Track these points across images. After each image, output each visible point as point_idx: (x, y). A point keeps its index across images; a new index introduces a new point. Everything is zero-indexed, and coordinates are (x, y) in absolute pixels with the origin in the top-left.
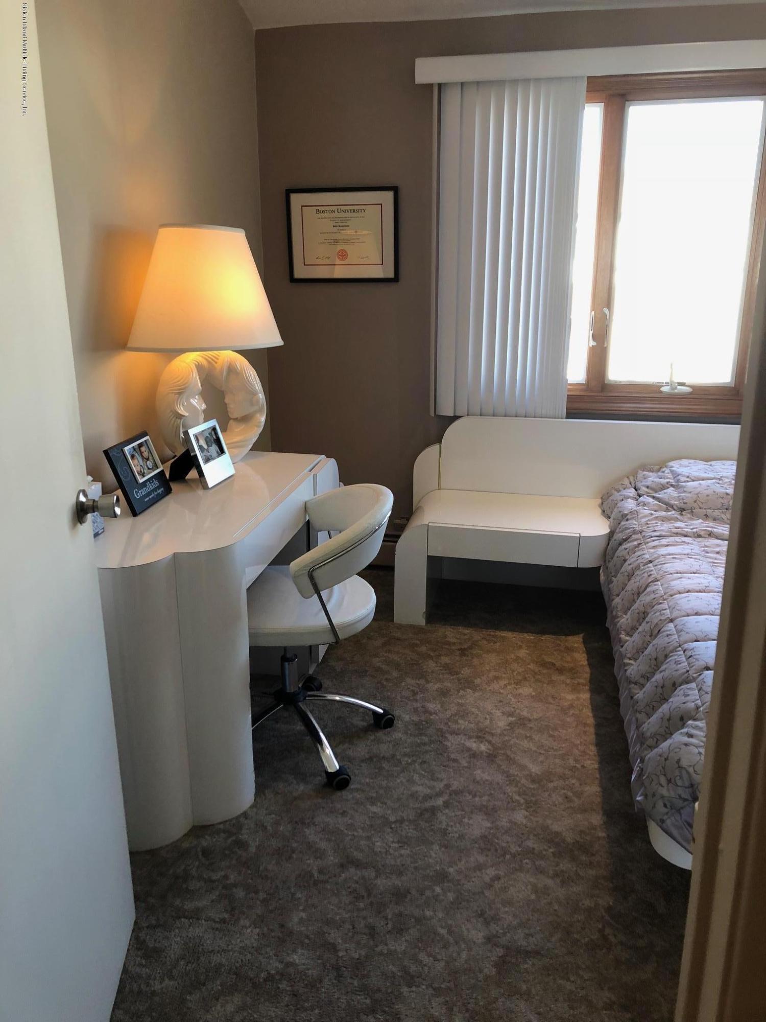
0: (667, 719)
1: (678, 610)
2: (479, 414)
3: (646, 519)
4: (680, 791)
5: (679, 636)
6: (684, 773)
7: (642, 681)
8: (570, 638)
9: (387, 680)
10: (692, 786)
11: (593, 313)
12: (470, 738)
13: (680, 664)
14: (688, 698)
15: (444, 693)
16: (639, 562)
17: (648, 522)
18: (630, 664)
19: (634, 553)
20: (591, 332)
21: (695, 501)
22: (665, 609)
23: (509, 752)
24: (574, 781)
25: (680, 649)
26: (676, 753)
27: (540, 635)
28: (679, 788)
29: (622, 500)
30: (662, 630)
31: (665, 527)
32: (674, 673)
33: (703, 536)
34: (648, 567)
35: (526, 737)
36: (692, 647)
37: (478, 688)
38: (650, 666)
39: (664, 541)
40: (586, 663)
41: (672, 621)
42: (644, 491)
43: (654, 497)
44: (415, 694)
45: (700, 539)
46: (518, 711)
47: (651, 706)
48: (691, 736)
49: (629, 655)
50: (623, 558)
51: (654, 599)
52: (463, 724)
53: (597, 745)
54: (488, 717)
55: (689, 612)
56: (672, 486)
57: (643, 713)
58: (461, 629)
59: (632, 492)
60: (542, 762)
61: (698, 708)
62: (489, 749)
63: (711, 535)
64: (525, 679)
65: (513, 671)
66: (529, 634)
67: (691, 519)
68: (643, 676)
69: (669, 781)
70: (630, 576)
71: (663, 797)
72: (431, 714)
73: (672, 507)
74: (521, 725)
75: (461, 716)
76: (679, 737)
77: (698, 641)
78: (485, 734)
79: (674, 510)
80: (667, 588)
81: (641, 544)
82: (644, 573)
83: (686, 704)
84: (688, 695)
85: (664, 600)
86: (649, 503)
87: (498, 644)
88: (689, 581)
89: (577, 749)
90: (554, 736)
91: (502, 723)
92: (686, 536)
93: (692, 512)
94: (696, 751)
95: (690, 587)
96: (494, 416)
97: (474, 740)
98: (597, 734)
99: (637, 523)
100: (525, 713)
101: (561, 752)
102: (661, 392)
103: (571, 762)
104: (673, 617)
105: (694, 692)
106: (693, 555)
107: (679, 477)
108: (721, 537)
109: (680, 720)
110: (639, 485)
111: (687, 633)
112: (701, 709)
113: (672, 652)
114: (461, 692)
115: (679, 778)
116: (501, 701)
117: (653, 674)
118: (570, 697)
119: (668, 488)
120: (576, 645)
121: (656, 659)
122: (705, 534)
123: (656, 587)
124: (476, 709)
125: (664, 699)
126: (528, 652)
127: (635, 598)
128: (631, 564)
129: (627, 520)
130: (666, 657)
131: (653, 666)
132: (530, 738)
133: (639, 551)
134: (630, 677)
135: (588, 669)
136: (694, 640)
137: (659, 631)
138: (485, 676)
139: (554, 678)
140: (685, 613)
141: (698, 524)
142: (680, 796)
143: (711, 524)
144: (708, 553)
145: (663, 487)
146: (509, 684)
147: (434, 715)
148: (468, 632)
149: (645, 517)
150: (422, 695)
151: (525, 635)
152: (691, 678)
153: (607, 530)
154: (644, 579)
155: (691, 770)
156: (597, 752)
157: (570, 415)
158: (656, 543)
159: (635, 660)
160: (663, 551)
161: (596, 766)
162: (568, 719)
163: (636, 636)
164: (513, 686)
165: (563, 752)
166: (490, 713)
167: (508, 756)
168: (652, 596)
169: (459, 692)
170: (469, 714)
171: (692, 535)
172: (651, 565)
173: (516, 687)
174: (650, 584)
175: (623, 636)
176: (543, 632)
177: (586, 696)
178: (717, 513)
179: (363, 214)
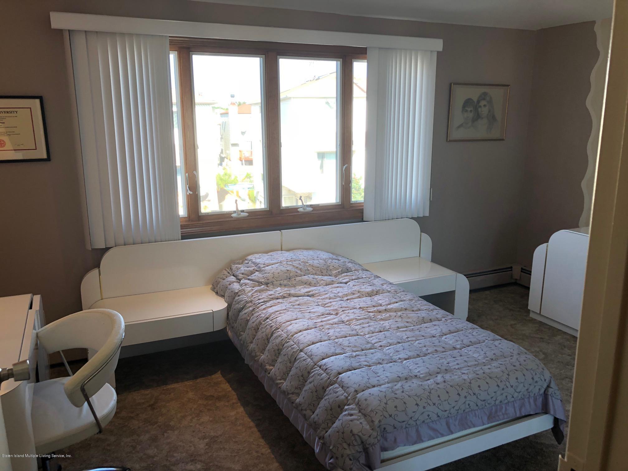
0: (330, 409)
1: (302, 343)
2: (124, 244)
3: (251, 293)
4: (357, 448)
5: (312, 359)
6: (357, 437)
7: (297, 391)
8: (213, 376)
9: (108, 445)
10: (362, 442)
11: (187, 174)
12: (187, 463)
13: (321, 375)
14: (338, 394)
15: (154, 439)
16: (259, 320)
17: (253, 295)
18: (280, 383)
19: (253, 315)
20: (187, 186)
21: (273, 278)
22: (293, 345)
23: (216, 463)
24: (262, 465)
25: (316, 366)
26: (348, 427)
27: (195, 380)
28: (356, 446)
29: (230, 284)
30: (298, 357)
31: (264, 295)
32: (321, 381)
33: (286, 296)
34: (268, 322)
35: (221, 449)
36: (323, 363)
37: (175, 428)
38: (299, 381)
39: (268, 304)
40: (230, 389)
41: (301, 351)
42: (241, 276)
43: (249, 279)
44: (134, 448)
45: (286, 299)
46: (207, 434)
47: (312, 404)
48: (351, 415)
49: (279, 378)
50: (245, 320)
51: (282, 340)
52: (177, 456)
53: (263, 437)
54: (191, 445)
55: (309, 343)
56: (257, 271)
57: (307, 410)
58: (143, 392)
59: (232, 278)
60: (238, 461)
61: (347, 398)
62: (203, 466)
63: (290, 295)
64: (201, 411)
65: (191, 409)
66: (188, 381)
67: (274, 288)
68: (296, 388)
69: (349, 445)
70: (257, 329)
71: (348, 455)
72: (153, 457)
73: (261, 283)
74: (214, 442)
75: (174, 451)
76: (343, 417)
77: (324, 359)
78: (195, 457)
79: (263, 285)
80: (287, 332)
81: (255, 308)
82: (267, 326)
83: (339, 398)
84: (337, 392)
85: (289, 340)
86: (248, 283)
87: (172, 394)
88: (297, 325)
89: (254, 445)
90: (237, 441)
91: (202, 445)
92: (277, 299)
93: (273, 284)
94: (358, 422)
95: (301, 328)
96: (134, 244)
97: (190, 464)
98: (259, 431)
99: (246, 296)
100: (212, 434)
101: (246, 450)
102: (232, 217)
103: (255, 454)
104: (301, 348)
105: (339, 389)
106: (288, 309)
107: (259, 265)
108: (296, 296)
109: (339, 408)
110: (237, 273)
111: (316, 356)
112: (349, 398)
113: (312, 369)
114: (165, 434)
115: (354, 441)
116: (194, 431)
117: (304, 385)
118: (233, 413)
119: (255, 272)
120: (220, 380)
121: (302, 376)
122: (287, 295)
123: (279, 333)
124: (181, 443)
125: (320, 398)
126: (193, 393)
127: (266, 342)
128: (254, 322)
129: (239, 296)
130: (309, 373)
131: (302, 381)
132: (224, 449)
133: (255, 313)
134: (287, 391)
135: (233, 393)
136: (322, 359)
137: (296, 358)
138: (175, 418)
139: (218, 405)
140: (307, 345)
141: (279, 291)
142: (357, 451)
143: (286, 289)
144: (294, 306)
145: (252, 273)
146: (193, 418)
147: (156, 457)
148: (148, 392)
149: (249, 292)
150: (140, 447)
151: (186, 383)
152: (333, 381)
153: (226, 305)
154: (268, 330)
155: (360, 434)
156: (266, 442)
157: (184, 237)
158: (264, 307)
159: (285, 380)
160: (271, 310)
161: (269, 451)
162: (239, 428)
163: (278, 365)
164: (196, 418)
165: (247, 450)
166: (191, 442)
167: (217, 466)
168: (280, 339)
169: (163, 435)
170: (179, 448)
171: (280, 297)
172: (268, 320)
173: (198, 419)
174: (274, 332)
175: (268, 367)
176: (196, 378)
177: (241, 409)
178: (285, 282)
179: (15, 114)
